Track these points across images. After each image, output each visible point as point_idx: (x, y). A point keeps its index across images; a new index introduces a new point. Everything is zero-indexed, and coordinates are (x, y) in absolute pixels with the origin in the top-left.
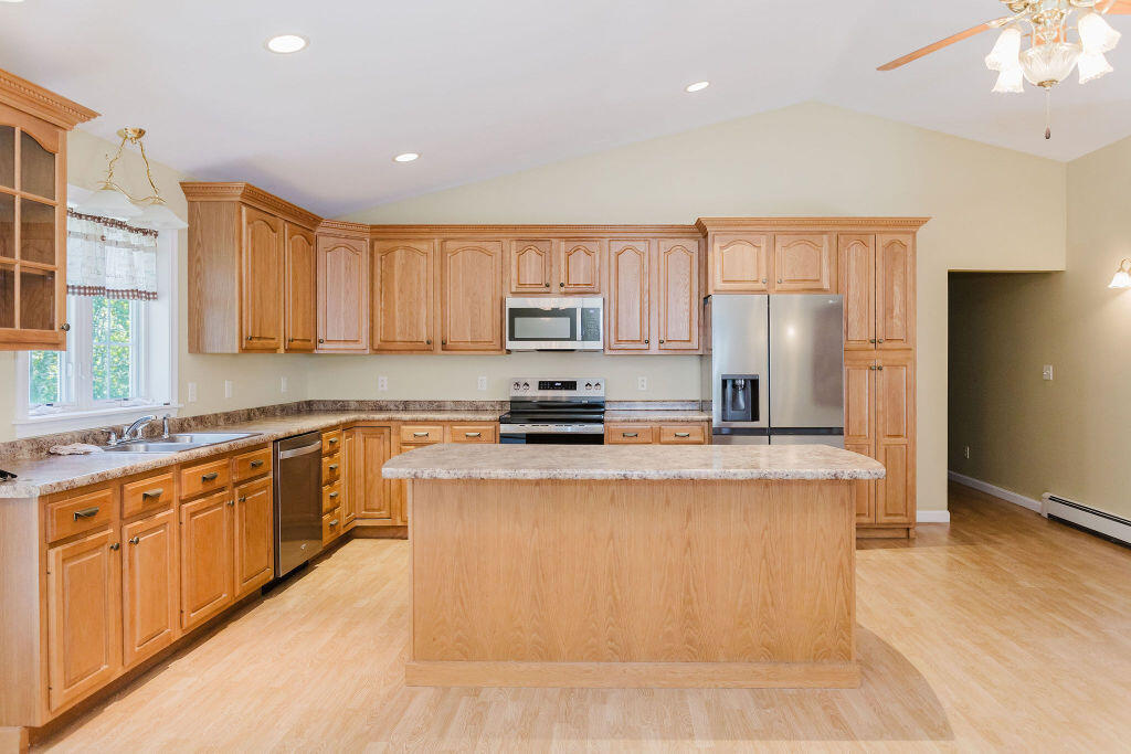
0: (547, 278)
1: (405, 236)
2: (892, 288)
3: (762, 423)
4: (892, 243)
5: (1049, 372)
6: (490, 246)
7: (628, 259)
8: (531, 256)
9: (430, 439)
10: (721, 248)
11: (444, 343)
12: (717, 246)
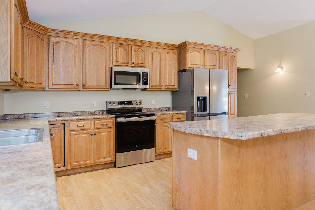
0: (127, 60)
1: (66, 36)
2: (232, 69)
3: (208, 112)
4: (232, 56)
5: (247, 96)
6: (105, 45)
7: (156, 55)
8: (121, 50)
9: (85, 128)
10: (191, 53)
11: (84, 85)
12: (189, 52)
